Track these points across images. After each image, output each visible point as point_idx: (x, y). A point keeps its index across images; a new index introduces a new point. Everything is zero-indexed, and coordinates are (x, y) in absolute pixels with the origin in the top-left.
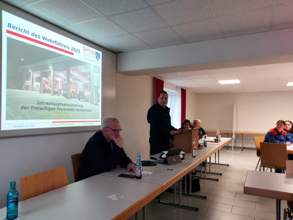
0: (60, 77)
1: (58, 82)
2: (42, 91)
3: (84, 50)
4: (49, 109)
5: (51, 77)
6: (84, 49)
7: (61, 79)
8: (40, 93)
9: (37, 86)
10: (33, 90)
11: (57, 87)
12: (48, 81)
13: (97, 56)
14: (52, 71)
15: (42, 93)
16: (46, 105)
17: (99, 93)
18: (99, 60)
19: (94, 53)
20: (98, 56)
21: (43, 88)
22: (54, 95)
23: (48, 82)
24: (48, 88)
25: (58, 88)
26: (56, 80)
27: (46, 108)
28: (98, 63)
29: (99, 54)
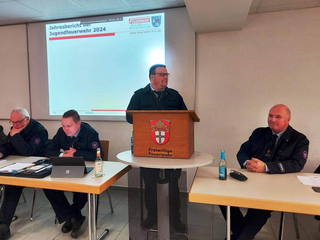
3: (131, 23)
6: (131, 21)
13: (154, 21)
18: (158, 26)
19: (148, 20)
28: (157, 30)
29: (159, 17)
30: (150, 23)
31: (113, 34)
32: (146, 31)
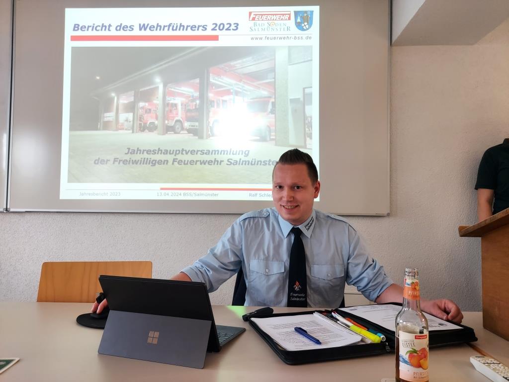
0: (181, 95)
1: (176, 105)
2: (138, 129)
4: (154, 163)
5: (157, 98)
7: (184, 99)
8: (133, 132)
9: (127, 120)
10: (117, 129)
11: (174, 117)
12: (150, 107)
14: (161, 87)
15: (137, 132)
16: (146, 155)
17: (308, 113)
18: (307, 29)
20: (304, 21)
21: (139, 122)
22: (166, 133)
23: (150, 110)
24: (151, 121)
25: (176, 118)
26: (171, 102)
27: (145, 162)
28: (304, 37)
29: (309, 13)
30: (292, 23)
31: (216, 38)
32: (283, 36)
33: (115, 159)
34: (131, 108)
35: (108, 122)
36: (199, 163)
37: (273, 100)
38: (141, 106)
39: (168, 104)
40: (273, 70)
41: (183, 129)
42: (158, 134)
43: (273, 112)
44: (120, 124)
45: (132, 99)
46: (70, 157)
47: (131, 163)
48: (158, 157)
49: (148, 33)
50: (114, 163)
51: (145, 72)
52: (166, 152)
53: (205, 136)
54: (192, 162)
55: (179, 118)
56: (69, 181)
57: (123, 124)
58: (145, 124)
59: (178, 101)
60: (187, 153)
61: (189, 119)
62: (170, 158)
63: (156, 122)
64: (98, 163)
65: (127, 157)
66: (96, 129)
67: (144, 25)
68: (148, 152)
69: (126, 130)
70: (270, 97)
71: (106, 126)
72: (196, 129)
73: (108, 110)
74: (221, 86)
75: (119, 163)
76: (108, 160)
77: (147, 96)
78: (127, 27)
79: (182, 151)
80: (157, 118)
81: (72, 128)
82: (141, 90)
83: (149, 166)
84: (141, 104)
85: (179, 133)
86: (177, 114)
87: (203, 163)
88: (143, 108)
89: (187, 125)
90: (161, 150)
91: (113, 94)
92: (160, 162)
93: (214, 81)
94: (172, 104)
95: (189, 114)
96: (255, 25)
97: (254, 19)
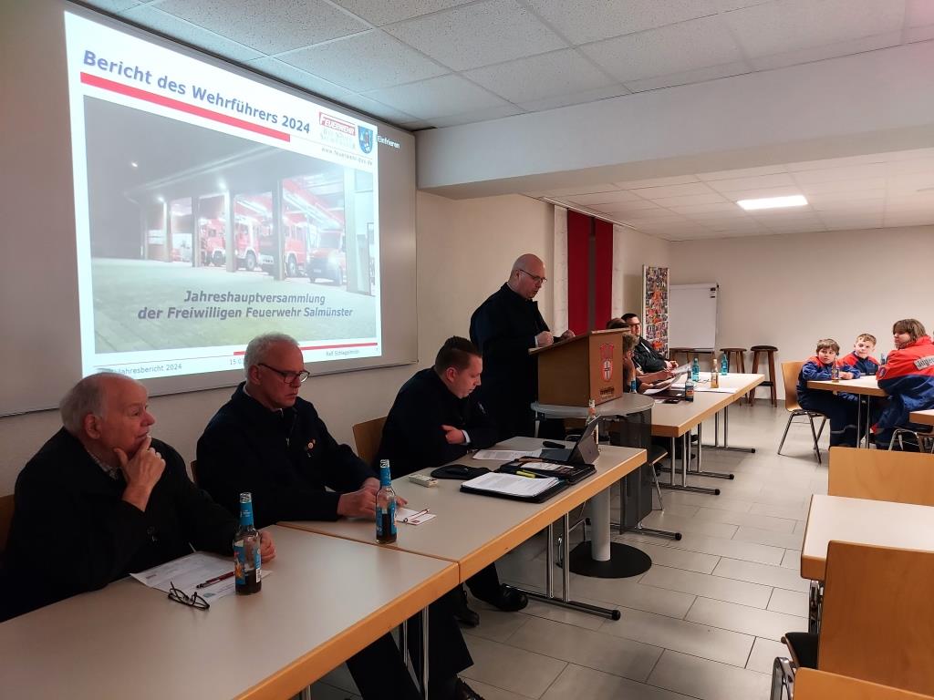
0: (252, 213)
1: (244, 228)
2: (200, 260)
4: (224, 315)
5: (223, 214)
6: (322, 119)
7: (256, 220)
8: (194, 266)
9: (184, 246)
10: (171, 259)
11: (245, 246)
12: (214, 228)
13: (362, 139)
14: (227, 196)
15: (198, 266)
16: (212, 304)
17: (371, 255)
18: (369, 152)
19: (352, 131)
20: (365, 141)
21: (201, 250)
22: (237, 269)
23: (215, 231)
24: (216, 248)
25: (248, 248)
26: (240, 222)
27: (213, 313)
28: (367, 161)
30: (356, 140)
31: (286, 137)
32: (350, 155)
33: (170, 309)
34: (188, 225)
35: (156, 246)
36: (276, 314)
37: (343, 234)
38: (202, 224)
39: (237, 225)
40: (342, 195)
41: (256, 265)
42: (228, 271)
43: (344, 249)
44: (174, 251)
45: (189, 211)
46: (97, 306)
47: (193, 315)
48: (228, 306)
49: (204, 104)
50: (169, 316)
51: (205, 169)
52: (238, 298)
53: (281, 277)
54: (269, 313)
55: (251, 247)
56: (98, 351)
57: (178, 253)
58: (210, 253)
59: (248, 221)
60: (262, 300)
61: (263, 250)
62: (243, 306)
63: (224, 252)
64: (144, 317)
65: (188, 306)
66: (137, 256)
67: (199, 89)
68: (216, 297)
69: (184, 261)
70: (340, 230)
71: (154, 253)
72: (271, 266)
73: (155, 224)
74: (295, 209)
75: (177, 316)
76: (160, 312)
77: (210, 208)
78: (175, 86)
79: (257, 297)
80: (224, 246)
81: (96, 253)
82: (201, 198)
83: (217, 319)
84: (203, 221)
85: (252, 270)
86: (248, 242)
87: (281, 313)
88: (205, 227)
89: (261, 258)
90: (232, 296)
91: (161, 199)
92: (232, 314)
93: (288, 200)
94: (242, 226)
95: (262, 243)
96: (325, 132)
97: (323, 123)
